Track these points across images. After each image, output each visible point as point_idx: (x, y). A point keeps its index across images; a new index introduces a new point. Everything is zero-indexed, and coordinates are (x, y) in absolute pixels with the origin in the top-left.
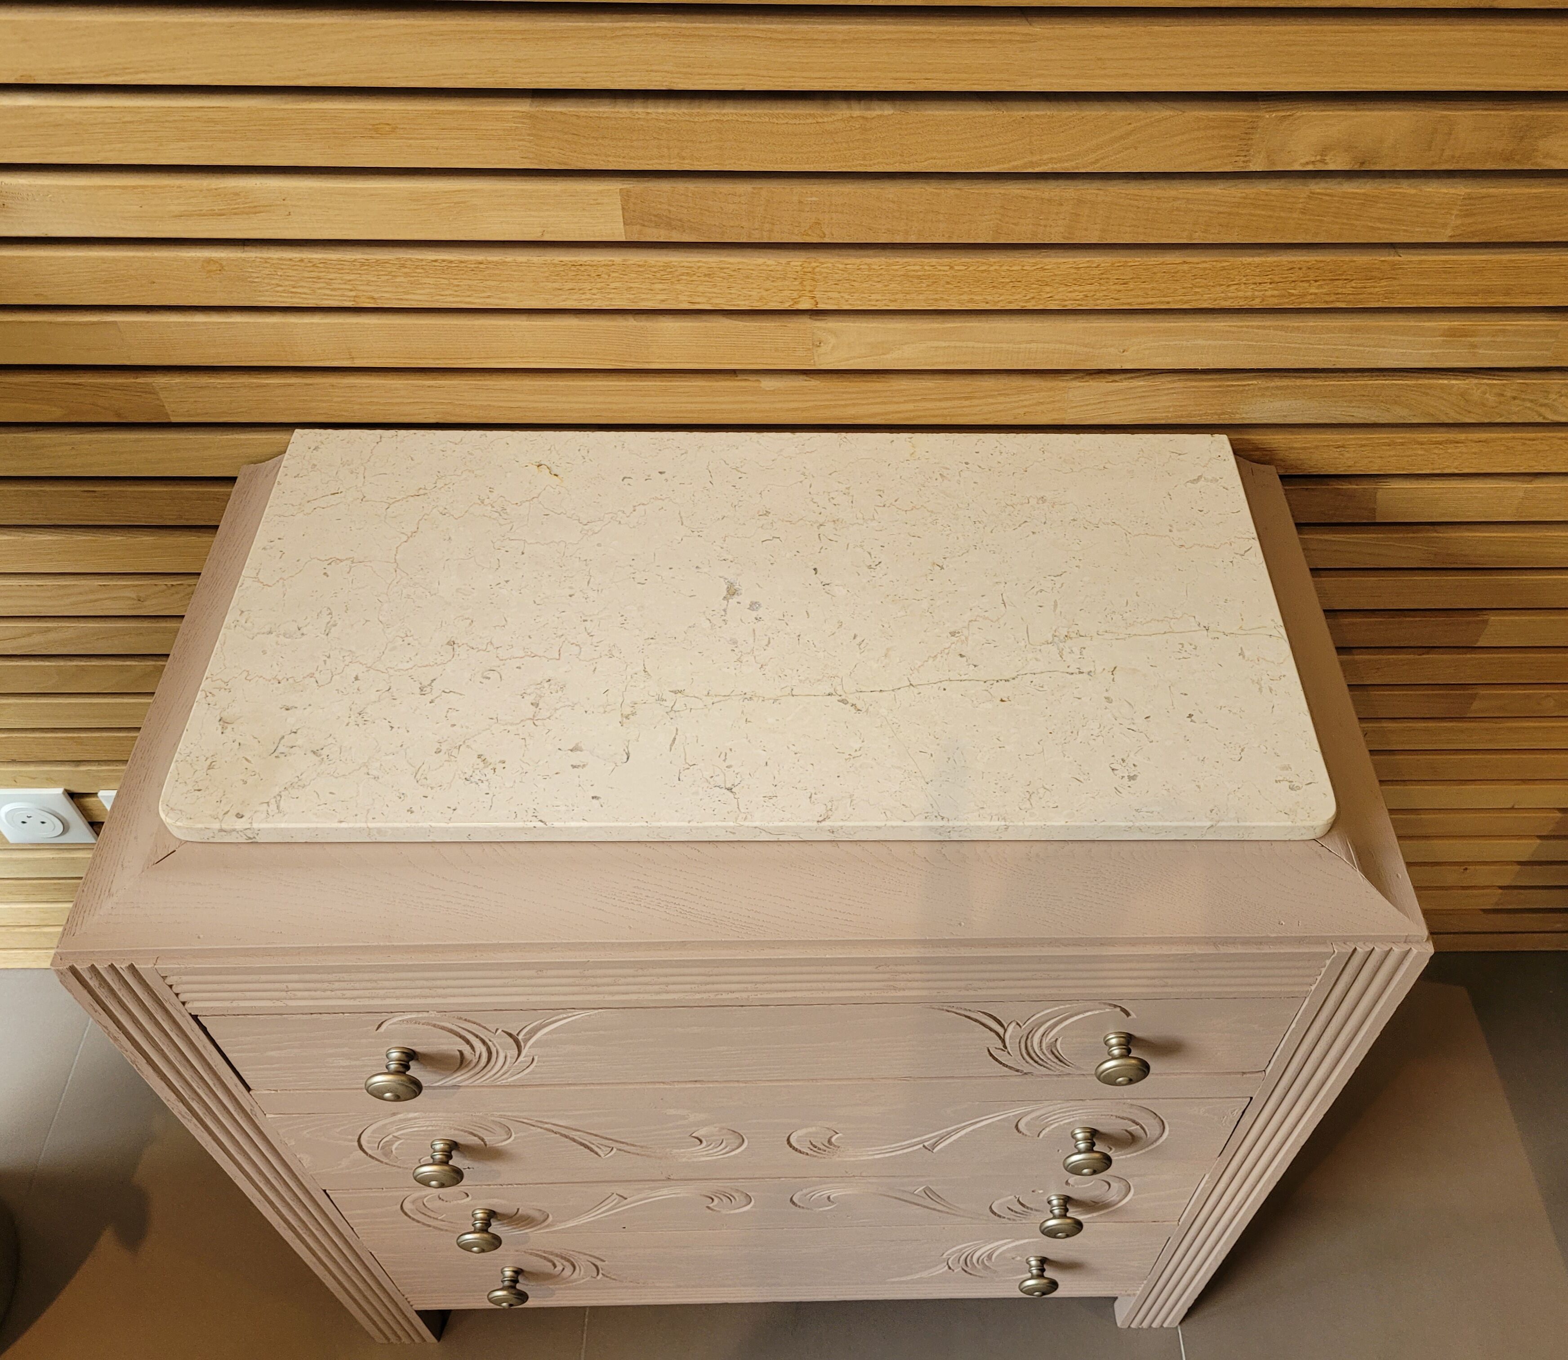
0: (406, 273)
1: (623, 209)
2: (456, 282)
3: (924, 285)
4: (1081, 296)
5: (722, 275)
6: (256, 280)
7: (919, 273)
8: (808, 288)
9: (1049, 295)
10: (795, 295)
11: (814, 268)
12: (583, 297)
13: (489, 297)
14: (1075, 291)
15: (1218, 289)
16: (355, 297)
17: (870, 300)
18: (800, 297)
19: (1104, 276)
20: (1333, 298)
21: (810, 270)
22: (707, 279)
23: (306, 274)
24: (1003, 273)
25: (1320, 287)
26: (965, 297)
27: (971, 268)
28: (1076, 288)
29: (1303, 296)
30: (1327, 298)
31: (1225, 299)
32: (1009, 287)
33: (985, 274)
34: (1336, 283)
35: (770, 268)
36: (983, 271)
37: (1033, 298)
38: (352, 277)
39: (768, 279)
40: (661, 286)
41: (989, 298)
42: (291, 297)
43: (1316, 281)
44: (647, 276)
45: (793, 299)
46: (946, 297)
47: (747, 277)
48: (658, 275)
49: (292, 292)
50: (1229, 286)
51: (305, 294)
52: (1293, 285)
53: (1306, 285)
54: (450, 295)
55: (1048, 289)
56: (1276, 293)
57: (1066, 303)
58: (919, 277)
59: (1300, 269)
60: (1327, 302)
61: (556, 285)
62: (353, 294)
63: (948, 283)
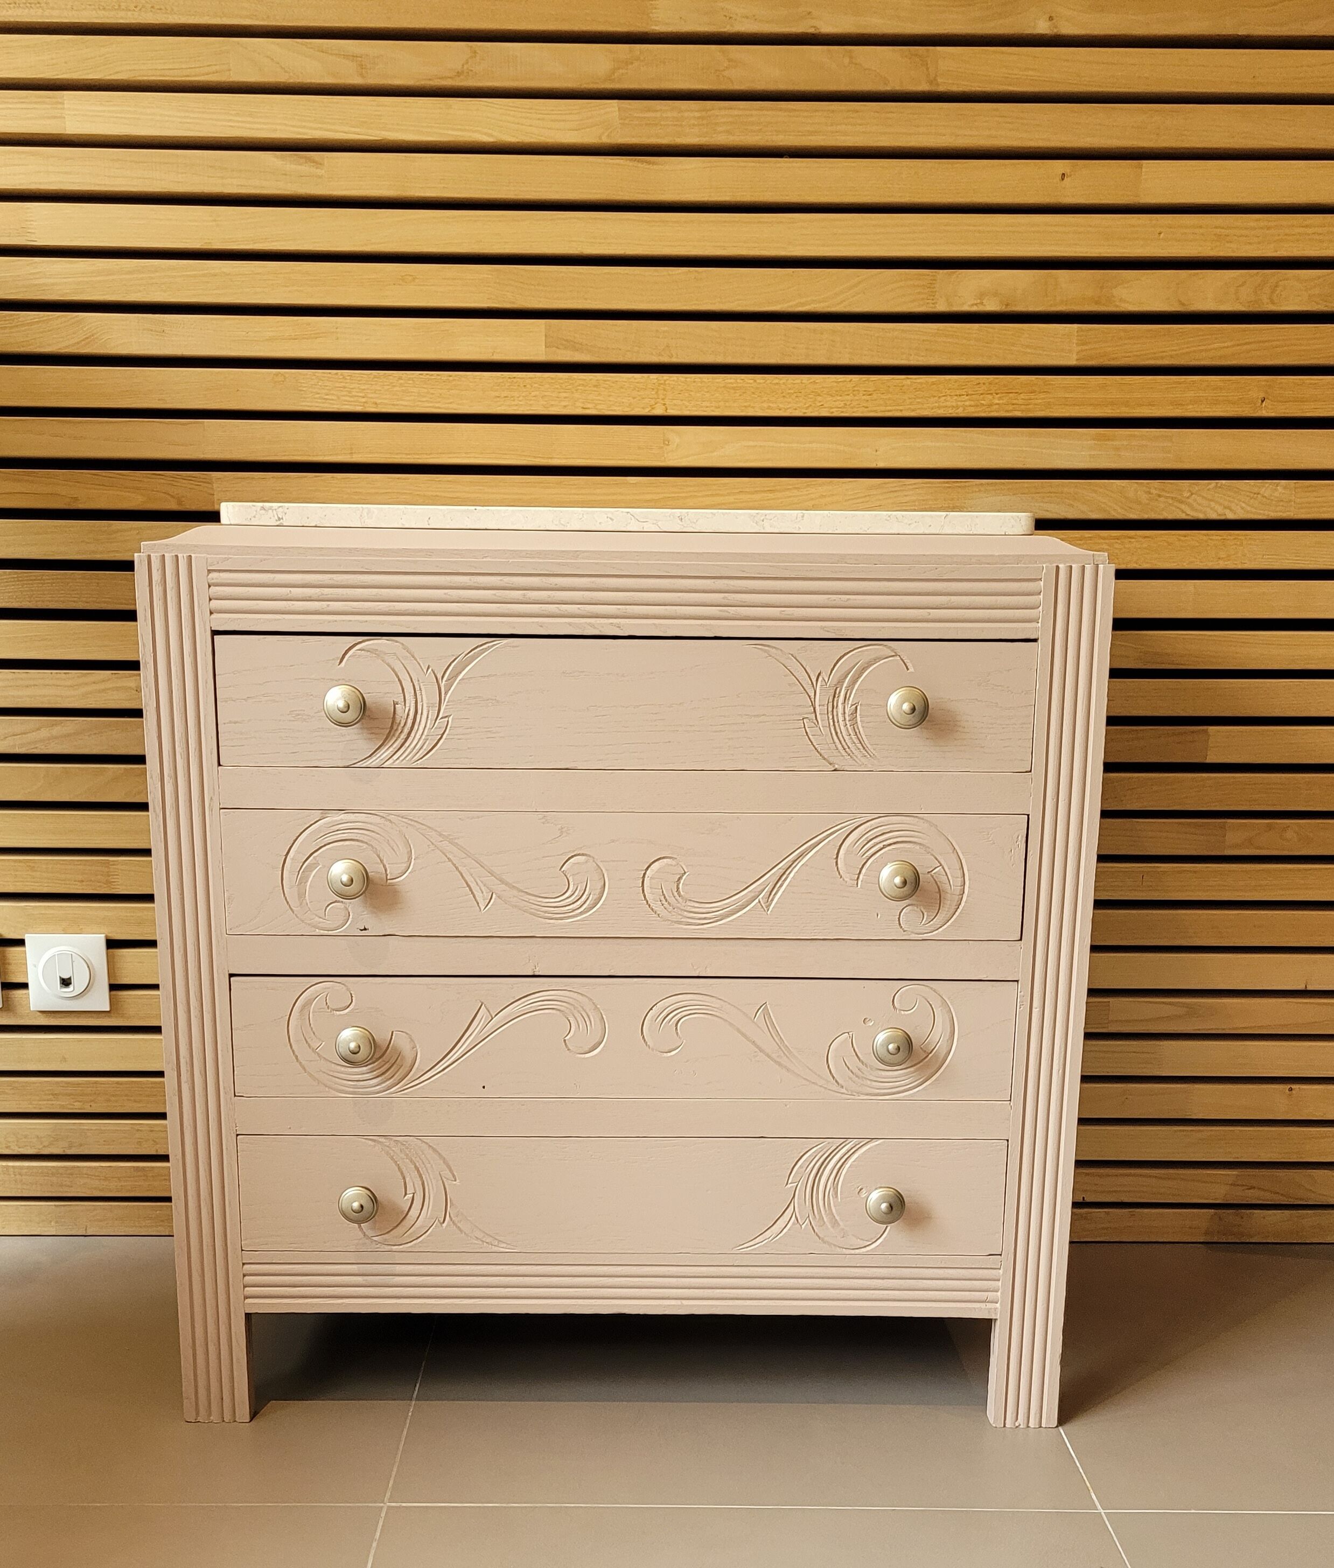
0: (401, 384)
1: (546, 336)
2: (432, 391)
3: (738, 395)
5: (605, 386)
6: (304, 389)
7: (735, 385)
8: (661, 396)
9: (820, 404)
10: (653, 402)
11: (665, 381)
12: (513, 403)
13: (451, 403)
15: (932, 399)
16: (364, 402)
17: (702, 407)
18: (656, 403)
19: (856, 389)
20: (1011, 407)
21: (662, 382)
22: (595, 389)
23: (337, 385)
24: (790, 386)
25: (1000, 398)
26: (765, 405)
27: (768, 382)
28: (839, 398)
29: (990, 405)
30: (1007, 408)
31: (939, 407)
32: (793, 397)
33: (777, 387)
34: (1011, 395)
35: (636, 381)
37: (811, 405)
38: (366, 387)
39: (635, 389)
40: (565, 395)
41: (781, 406)
42: (323, 403)
43: (997, 394)
44: (557, 386)
45: (651, 406)
46: (752, 405)
47: (622, 388)
48: (564, 386)
49: (325, 399)
50: (939, 397)
51: (333, 400)
52: (982, 396)
53: (990, 397)
54: (427, 401)
55: (819, 398)
56: (972, 403)
57: (832, 410)
58: (734, 388)
59: (984, 384)
60: (1007, 411)
61: (497, 394)
62: (364, 400)
63: (753, 393)
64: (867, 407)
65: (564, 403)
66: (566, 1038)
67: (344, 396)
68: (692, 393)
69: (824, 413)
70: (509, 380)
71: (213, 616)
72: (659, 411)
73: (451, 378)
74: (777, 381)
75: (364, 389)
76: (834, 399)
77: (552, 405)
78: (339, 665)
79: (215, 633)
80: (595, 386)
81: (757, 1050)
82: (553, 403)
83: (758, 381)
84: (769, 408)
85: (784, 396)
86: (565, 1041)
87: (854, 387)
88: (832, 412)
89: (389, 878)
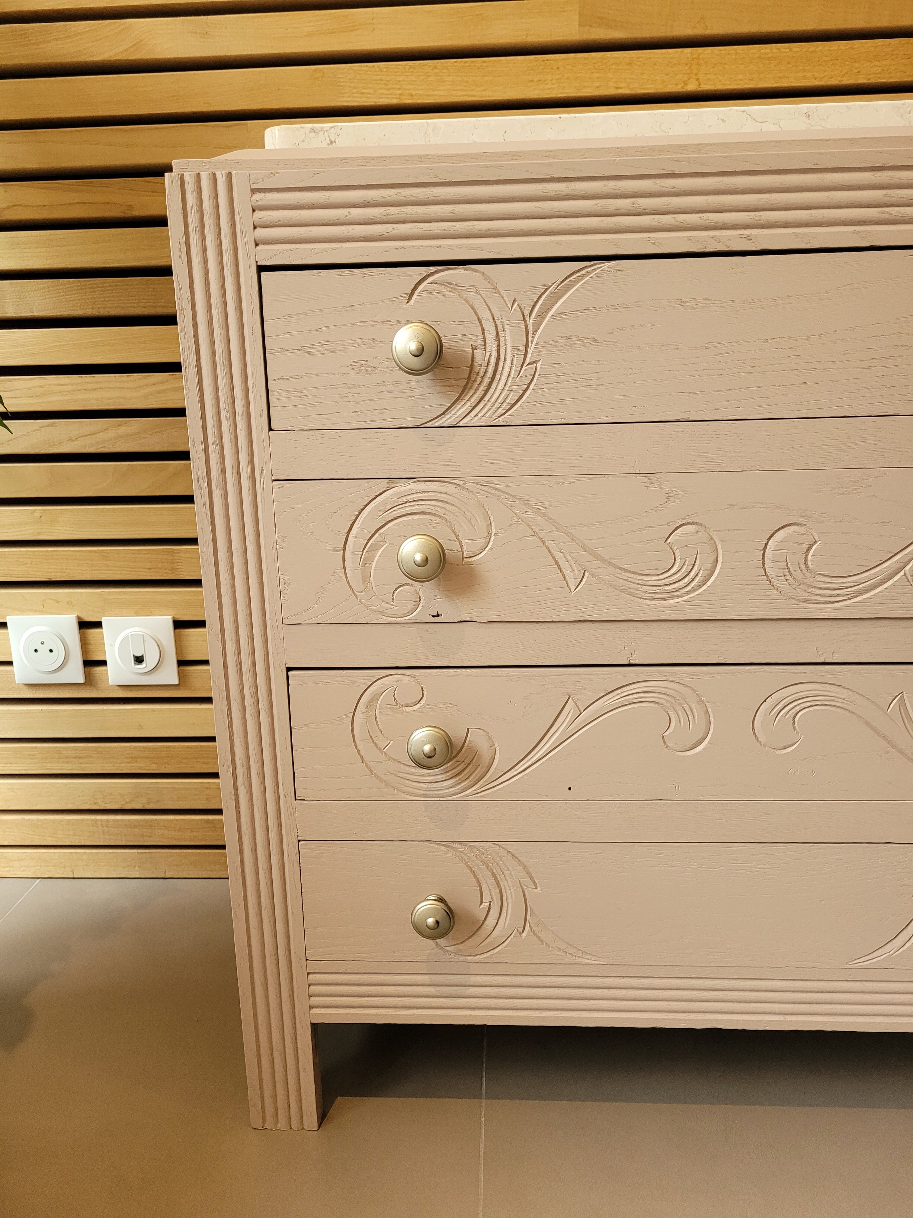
0: (436, 73)
1: (580, 14)
2: (466, 79)
3: (772, 65)
4: (880, 69)
5: (639, 63)
6: (342, 84)
7: (769, 55)
8: (695, 72)
9: (858, 70)
10: (686, 78)
11: (699, 55)
12: (547, 87)
13: (485, 90)
14: (876, 66)
16: (400, 94)
17: (736, 80)
18: (689, 79)
19: (895, 53)
22: (628, 67)
23: (374, 78)
24: (825, 53)
26: (800, 74)
27: (804, 50)
28: (876, 63)
32: (830, 64)
35: (670, 56)
36: (812, 52)
37: (847, 73)
38: (402, 78)
39: (668, 65)
40: (598, 75)
41: (817, 74)
42: (361, 97)
44: (589, 67)
45: (684, 82)
46: (787, 75)
47: (655, 64)
48: (596, 66)
54: (461, 90)
55: (856, 65)
57: (870, 76)
58: (769, 59)
61: (530, 78)
63: (788, 63)
64: (905, 72)
65: (596, 84)
66: (665, 734)
67: (380, 89)
68: (726, 66)
69: (861, 80)
70: (543, 63)
71: (258, 248)
72: (692, 87)
73: (485, 64)
74: (812, 49)
75: (400, 81)
76: (872, 65)
77: (585, 87)
78: (408, 302)
79: (261, 269)
80: (628, 64)
81: (887, 745)
82: (585, 84)
83: (794, 50)
84: (804, 77)
85: (820, 65)
86: (663, 737)
87: (893, 51)
88: (869, 79)
89: (465, 556)
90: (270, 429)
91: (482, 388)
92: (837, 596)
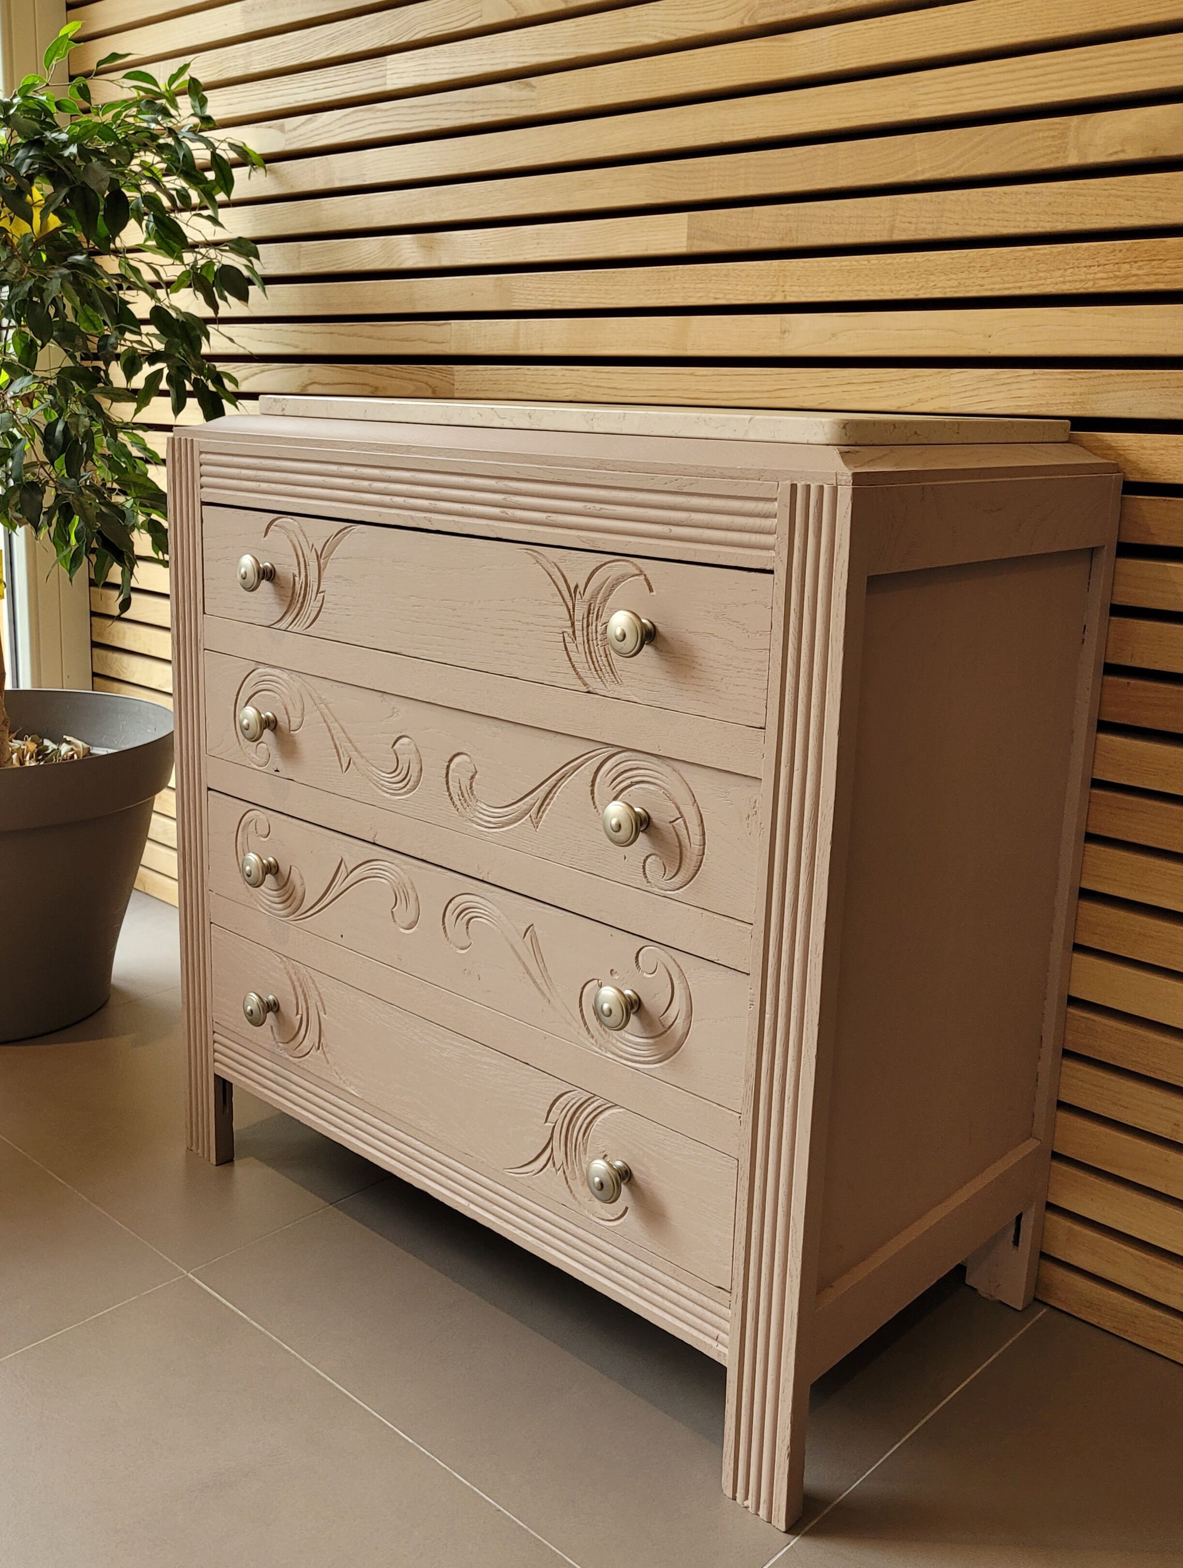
1: (688, 228)
2: (600, 287)
3: (851, 278)
4: (956, 283)
7: (848, 267)
8: (782, 284)
9: (934, 284)
10: (774, 290)
11: (785, 267)
12: (660, 296)
13: (613, 298)
14: (952, 279)
15: (1058, 273)
18: (776, 291)
19: (971, 265)
20: (1153, 278)
21: (783, 268)
22: (726, 279)
24: (903, 265)
25: (1139, 268)
26: (878, 288)
27: (882, 262)
28: (954, 276)
29: (1127, 277)
30: (1147, 279)
31: (1064, 282)
32: (906, 277)
33: (889, 267)
34: (1154, 263)
36: (888, 264)
37: (923, 286)
39: (759, 277)
40: (700, 286)
41: (893, 288)
43: (1136, 262)
45: (772, 294)
46: (865, 288)
49: (527, 299)
50: (1065, 270)
51: (531, 299)
52: (1116, 266)
53: (1127, 266)
55: (932, 278)
56: (1105, 275)
57: (946, 291)
58: (848, 271)
59: (1120, 251)
60: (1147, 283)
61: (648, 288)
62: (552, 299)
63: (867, 275)
64: (982, 286)
65: (699, 295)
66: (394, 910)
68: (809, 278)
69: (937, 294)
70: (658, 274)
71: (203, 490)
72: (779, 299)
73: (614, 275)
74: (889, 261)
76: (949, 278)
77: (690, 297)
78: (265, 536)
79: (204, 504)
80: (725, 275)
82: (690, 295)
83: (873, 262)
84: (882, 290)
85: (896, 277)
86: (392, 912)
87: (970, 263)
88: (945, 293)
89: (291, 729)
90: (204, 613)
91: (299, 605)
92: (490, 822)
